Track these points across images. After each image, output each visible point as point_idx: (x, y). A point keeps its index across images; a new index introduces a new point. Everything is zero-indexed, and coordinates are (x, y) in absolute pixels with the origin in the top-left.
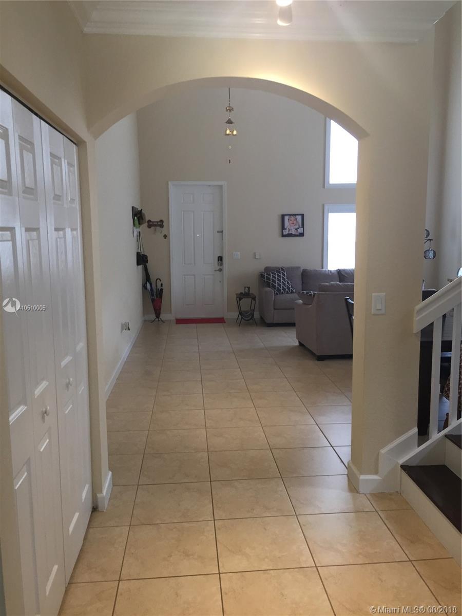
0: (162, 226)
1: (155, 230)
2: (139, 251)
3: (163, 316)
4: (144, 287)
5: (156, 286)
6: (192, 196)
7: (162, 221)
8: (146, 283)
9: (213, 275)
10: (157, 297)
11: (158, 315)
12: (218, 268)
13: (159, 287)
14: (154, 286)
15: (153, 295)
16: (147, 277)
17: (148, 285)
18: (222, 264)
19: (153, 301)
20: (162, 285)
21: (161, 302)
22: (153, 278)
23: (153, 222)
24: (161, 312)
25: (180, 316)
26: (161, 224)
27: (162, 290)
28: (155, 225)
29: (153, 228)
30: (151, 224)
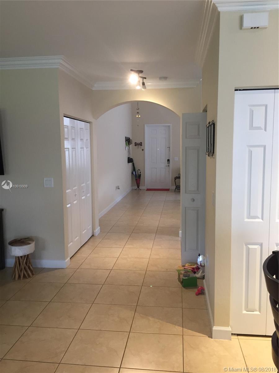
0: (141, 145)
1: (138, 147)
2: (129, 157)
3: (140, 187)
4: (132, 173)
5: (138, 173)
6: (156, 131)
7: (141, 143)
8: (133, 172)
9: (165, 168)
10: (138, 178)
11: (138, 187)
12: (168, 165)
13: (139, 174)
14: (137, 173)
15: (136, 177)
16: (134, 169)
17: (134, 172)
18: (169, 163)
19: (136, 180)
20: (140, 172)
21: (140, 180)
22: (137, 169)
23: (137, 143)
24: (140, 185)
25: (149, 188)
26: (141, 144)
27: (140, 175)
28: (138, 145)
29: (137, 146)
30: (136, 144)
